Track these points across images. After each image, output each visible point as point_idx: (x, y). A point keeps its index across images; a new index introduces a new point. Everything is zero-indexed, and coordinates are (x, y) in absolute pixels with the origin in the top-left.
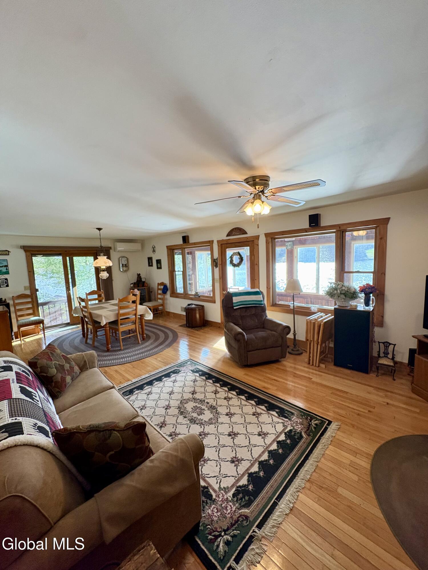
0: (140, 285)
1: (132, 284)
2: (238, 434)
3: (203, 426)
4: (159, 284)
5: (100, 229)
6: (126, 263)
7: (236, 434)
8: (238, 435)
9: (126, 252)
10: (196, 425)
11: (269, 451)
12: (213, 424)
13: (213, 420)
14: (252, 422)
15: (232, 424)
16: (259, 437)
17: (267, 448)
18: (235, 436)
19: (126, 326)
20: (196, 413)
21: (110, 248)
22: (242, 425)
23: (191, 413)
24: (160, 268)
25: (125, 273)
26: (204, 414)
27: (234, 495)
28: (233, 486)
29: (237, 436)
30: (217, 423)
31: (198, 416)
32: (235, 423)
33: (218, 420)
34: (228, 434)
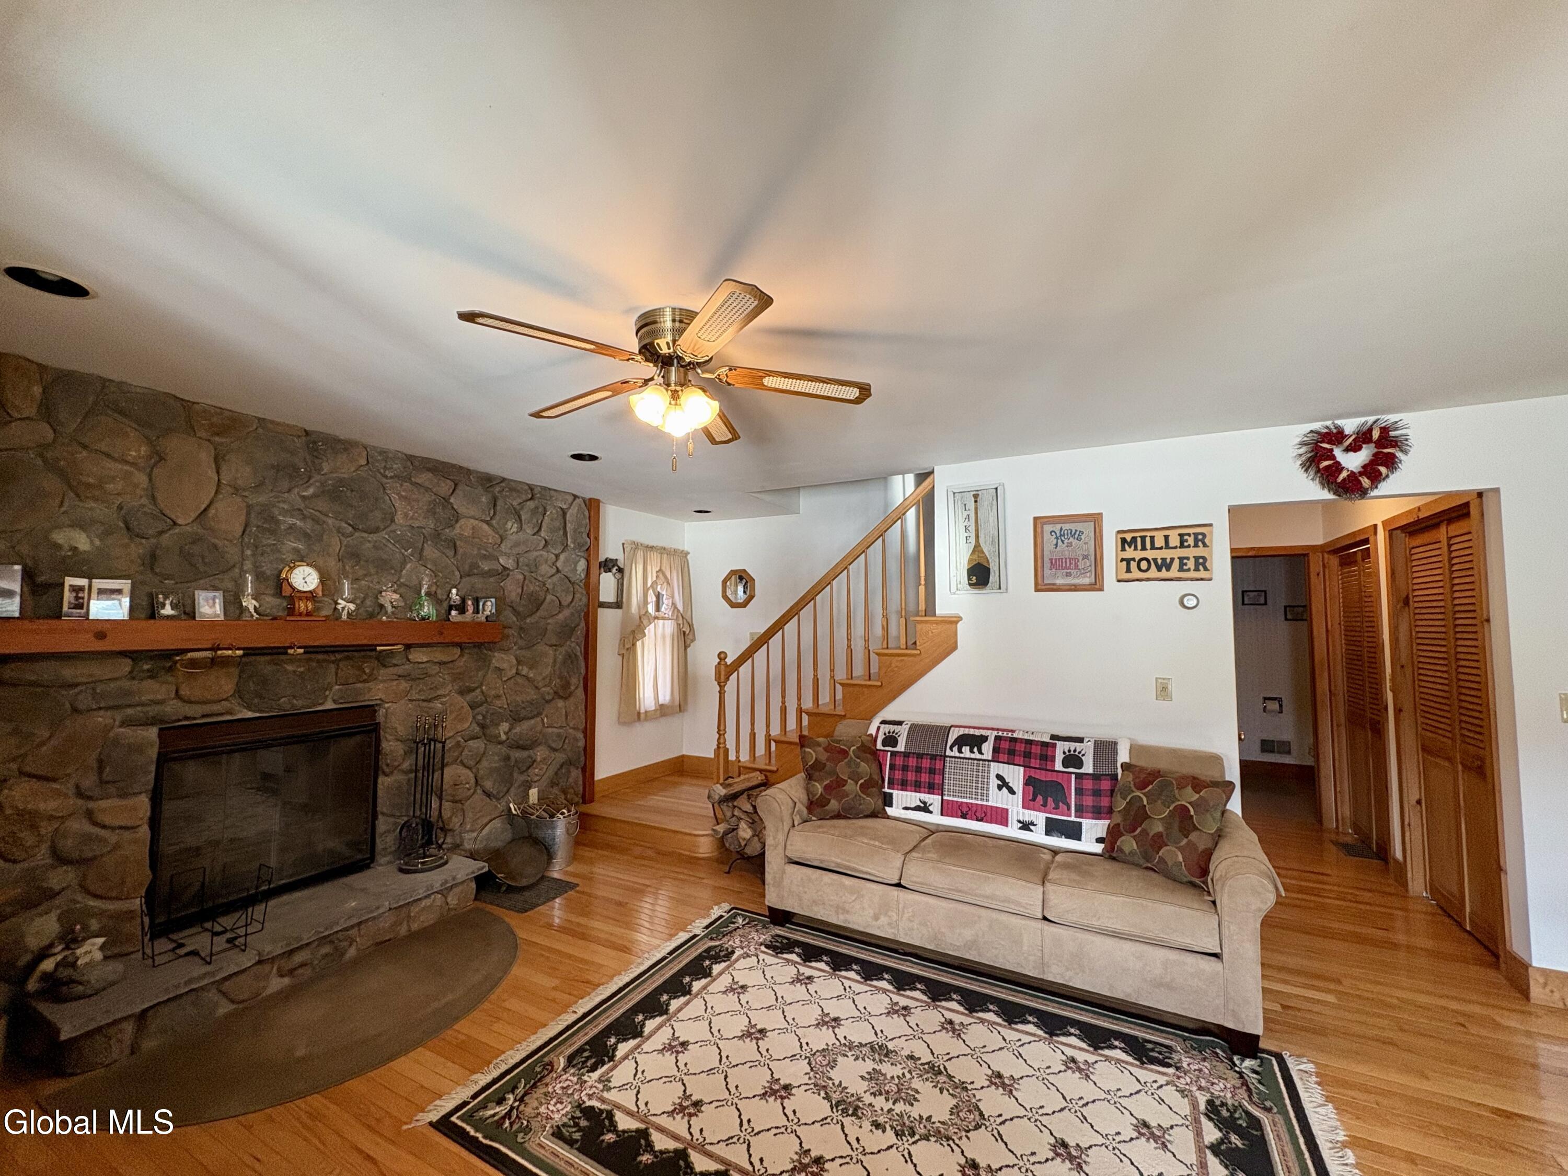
2: (741, 1038)
3: (843, 1041)
7: (747, 1035)
8: (740, 1034)
10: (864, 1043)
11: (667, 1013)
12: (818, 1051)
13: (824, 1063)
14: (704, 1075)
15: (762, 1060)
16: (686, 1040)
17: (669, 1020)
18: (748, 1031)
20: (892, 1077)
22: (734, 1063)
23: (908, 1076)
26: (862, 1077)
27: (733, 952)
28: (737, 960)
29: (742, 1031)
30: (808, 1055)
31: (876, 1066)
32: (754, 1064)
33: (809, 1064)
34: (768, 1034)
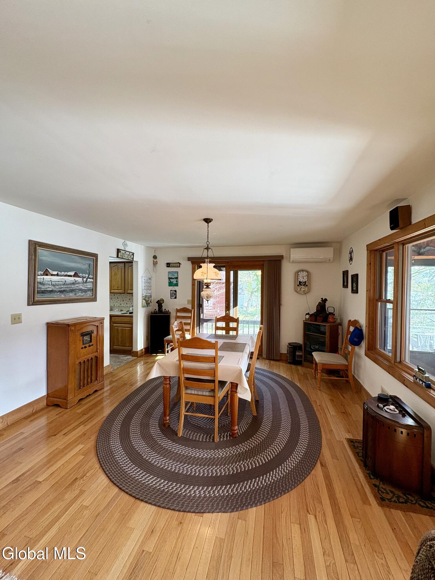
0: (318, 318)
1: (308, 314)
4: (351, 323)
5: (207, 221)
6: (305, 279)
9: (307, 262)
19: (198, 395)
21: (282, 257)
24: (357, 292)
25: (304, 297)
